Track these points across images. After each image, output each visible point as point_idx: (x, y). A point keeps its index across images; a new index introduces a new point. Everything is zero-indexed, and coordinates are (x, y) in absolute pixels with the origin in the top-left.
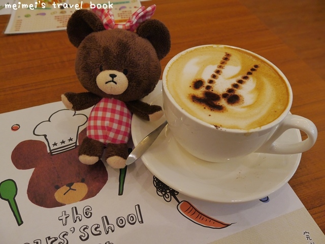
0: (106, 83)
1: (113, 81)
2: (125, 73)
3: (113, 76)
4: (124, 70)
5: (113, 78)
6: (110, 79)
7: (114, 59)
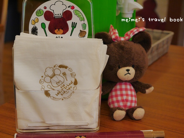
0: (125, 75)
1: (128, 73)
2: (133, 67)
3: (128, 70)
4: (132, 65)
5: (128, 72)
6: (127, 72)
7: (126, 60)
